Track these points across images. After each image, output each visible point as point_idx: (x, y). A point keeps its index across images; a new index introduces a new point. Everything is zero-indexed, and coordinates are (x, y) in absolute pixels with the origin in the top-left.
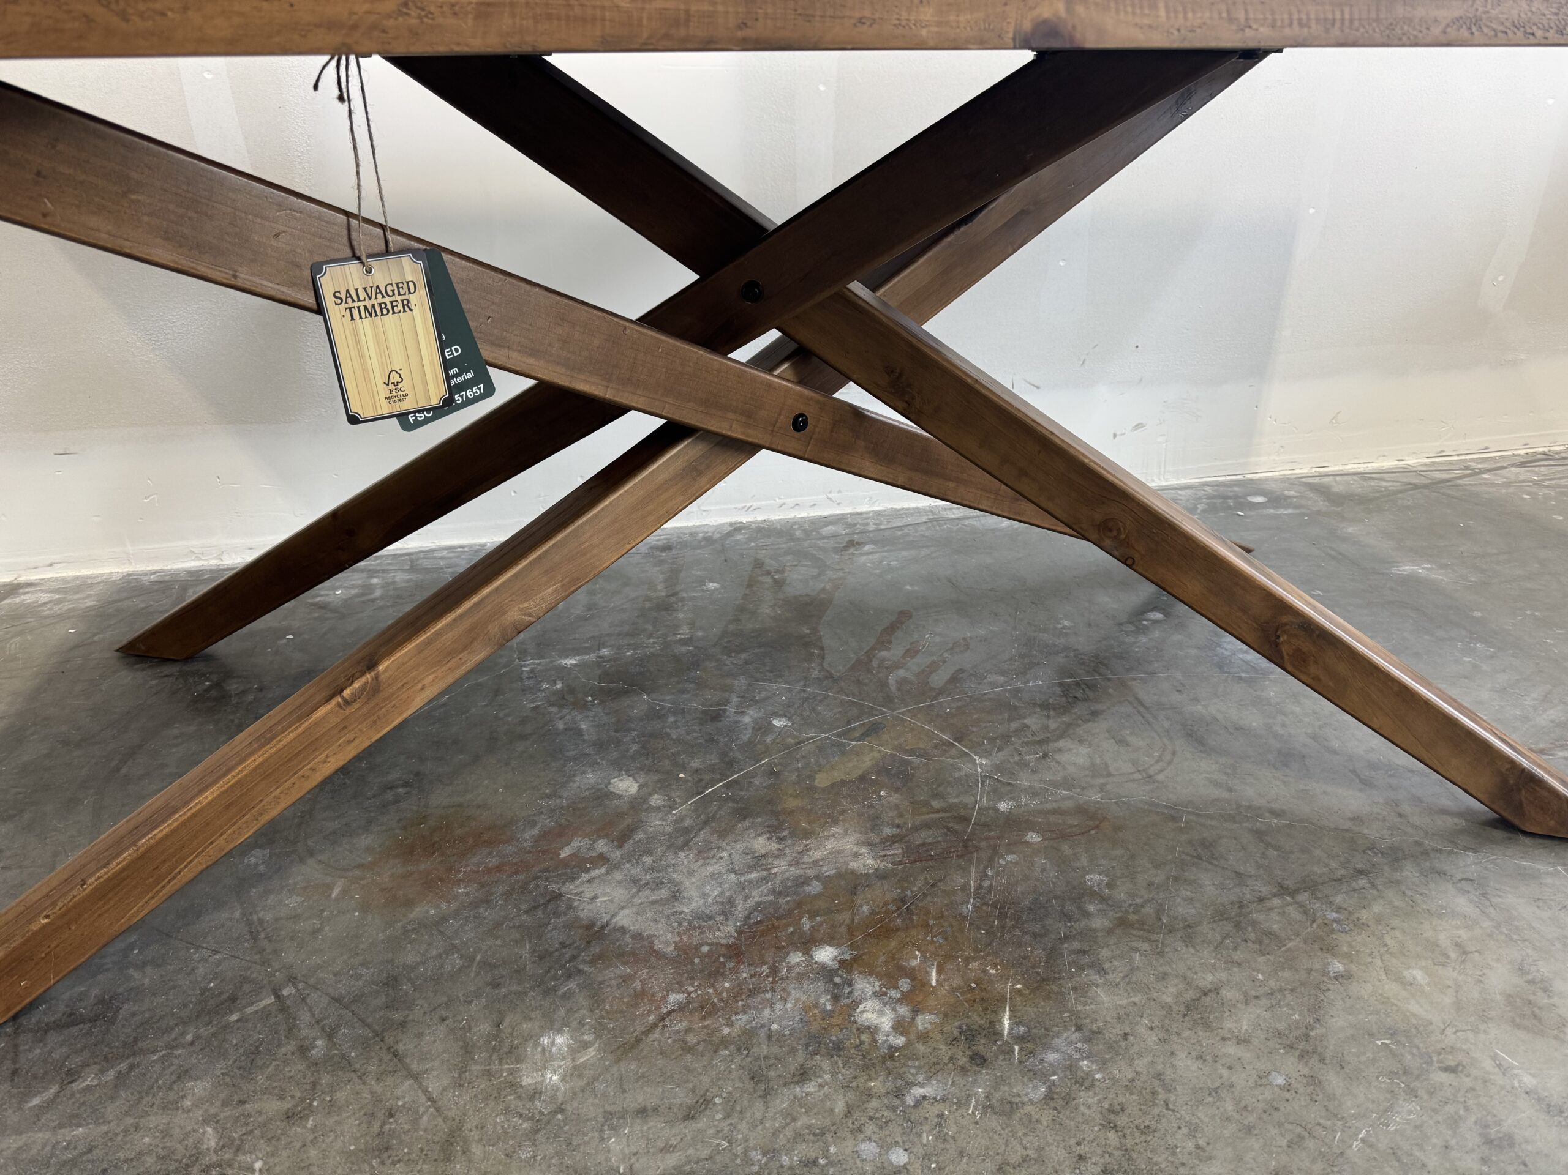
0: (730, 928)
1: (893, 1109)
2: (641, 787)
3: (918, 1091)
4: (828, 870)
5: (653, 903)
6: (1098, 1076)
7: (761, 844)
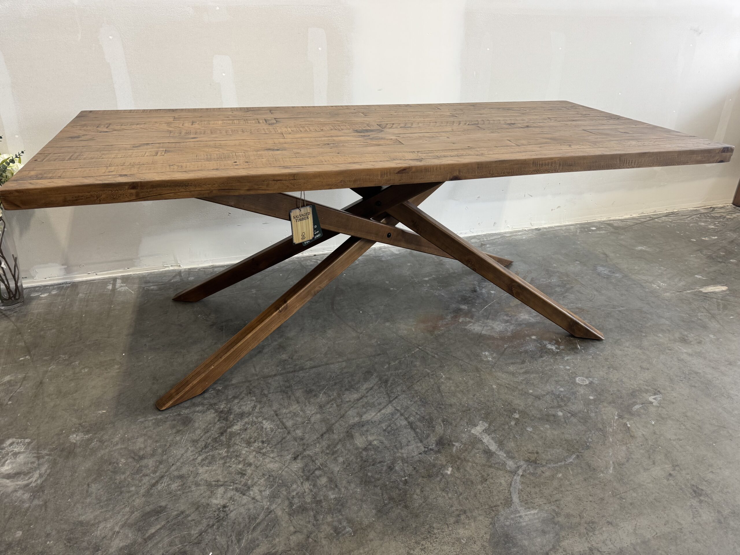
0: (510, 333)
1: (563, 361)
2: (468, 307)
3: (566, 358)
4: (525, 322)
5: (488, 329)
6: (601, 354)
7: (506, 318)
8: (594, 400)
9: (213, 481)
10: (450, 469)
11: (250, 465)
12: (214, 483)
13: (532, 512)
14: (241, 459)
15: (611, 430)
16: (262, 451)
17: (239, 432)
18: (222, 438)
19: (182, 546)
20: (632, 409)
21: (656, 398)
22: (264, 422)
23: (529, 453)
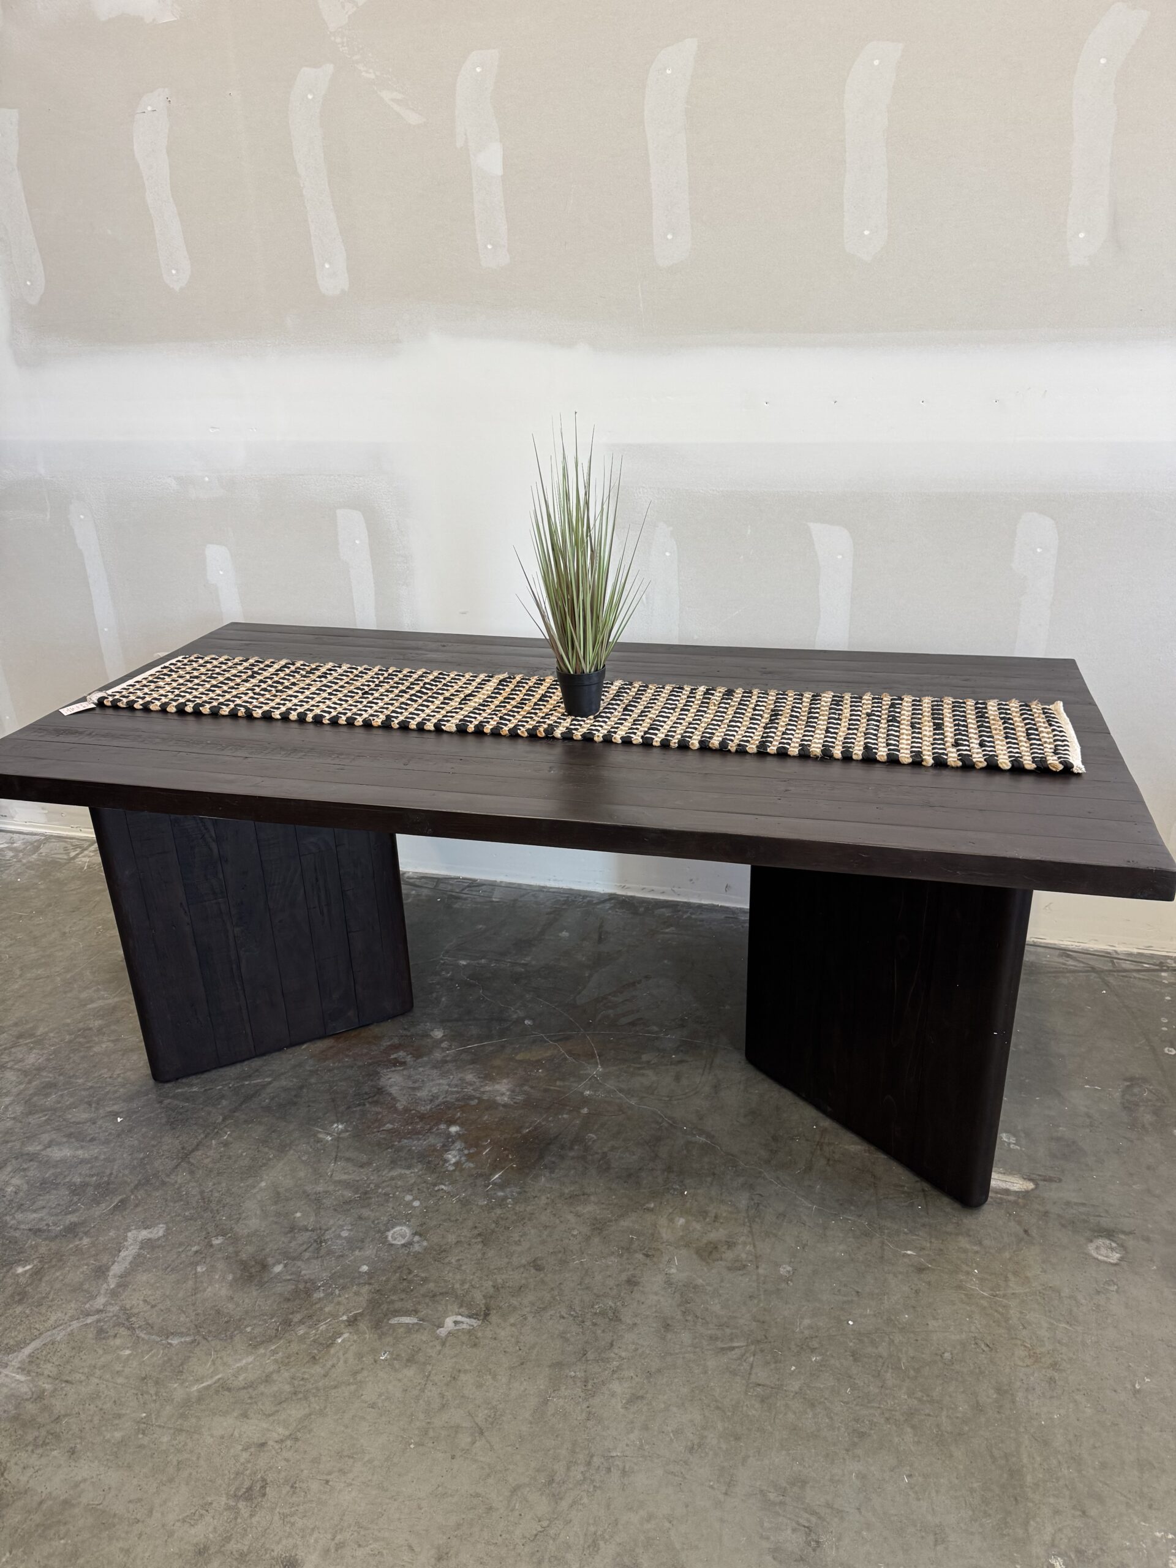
0: (428, 1107)
1: (428, 1189)
2: (443, 1036)
3: (443, 1187)
4: (485, 1097)
5: (410, 1088)
6: (510, 1206)
7: (470, 1077)
8: (361, 1274)
10: (28, 1267)
13: (18, 1377)
15: (301, 1332)
20: (389, 1319)
21: (462, 1322)
23: (145, 1301)
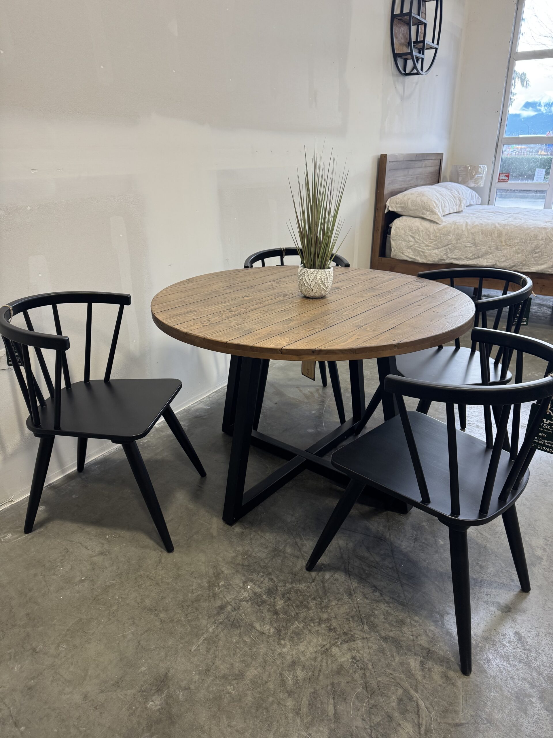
9: (322, 648)
11: (328, 620)
12: (323, 649)
14: (317, 620)
16: (323, 605)
17: (287, 604)
18: (280, 616)
19: (366, 703)
22: (294, 585)
